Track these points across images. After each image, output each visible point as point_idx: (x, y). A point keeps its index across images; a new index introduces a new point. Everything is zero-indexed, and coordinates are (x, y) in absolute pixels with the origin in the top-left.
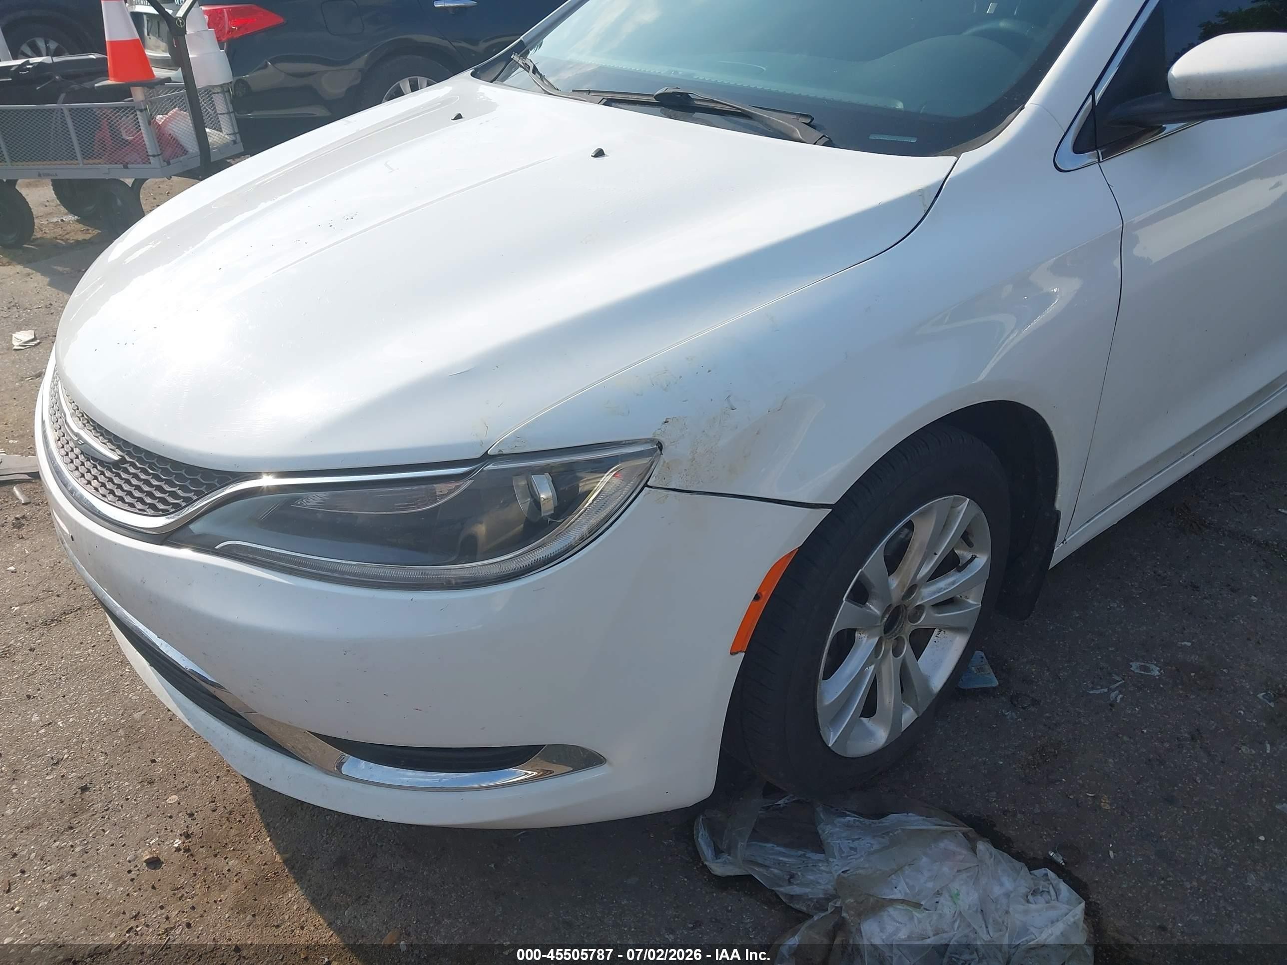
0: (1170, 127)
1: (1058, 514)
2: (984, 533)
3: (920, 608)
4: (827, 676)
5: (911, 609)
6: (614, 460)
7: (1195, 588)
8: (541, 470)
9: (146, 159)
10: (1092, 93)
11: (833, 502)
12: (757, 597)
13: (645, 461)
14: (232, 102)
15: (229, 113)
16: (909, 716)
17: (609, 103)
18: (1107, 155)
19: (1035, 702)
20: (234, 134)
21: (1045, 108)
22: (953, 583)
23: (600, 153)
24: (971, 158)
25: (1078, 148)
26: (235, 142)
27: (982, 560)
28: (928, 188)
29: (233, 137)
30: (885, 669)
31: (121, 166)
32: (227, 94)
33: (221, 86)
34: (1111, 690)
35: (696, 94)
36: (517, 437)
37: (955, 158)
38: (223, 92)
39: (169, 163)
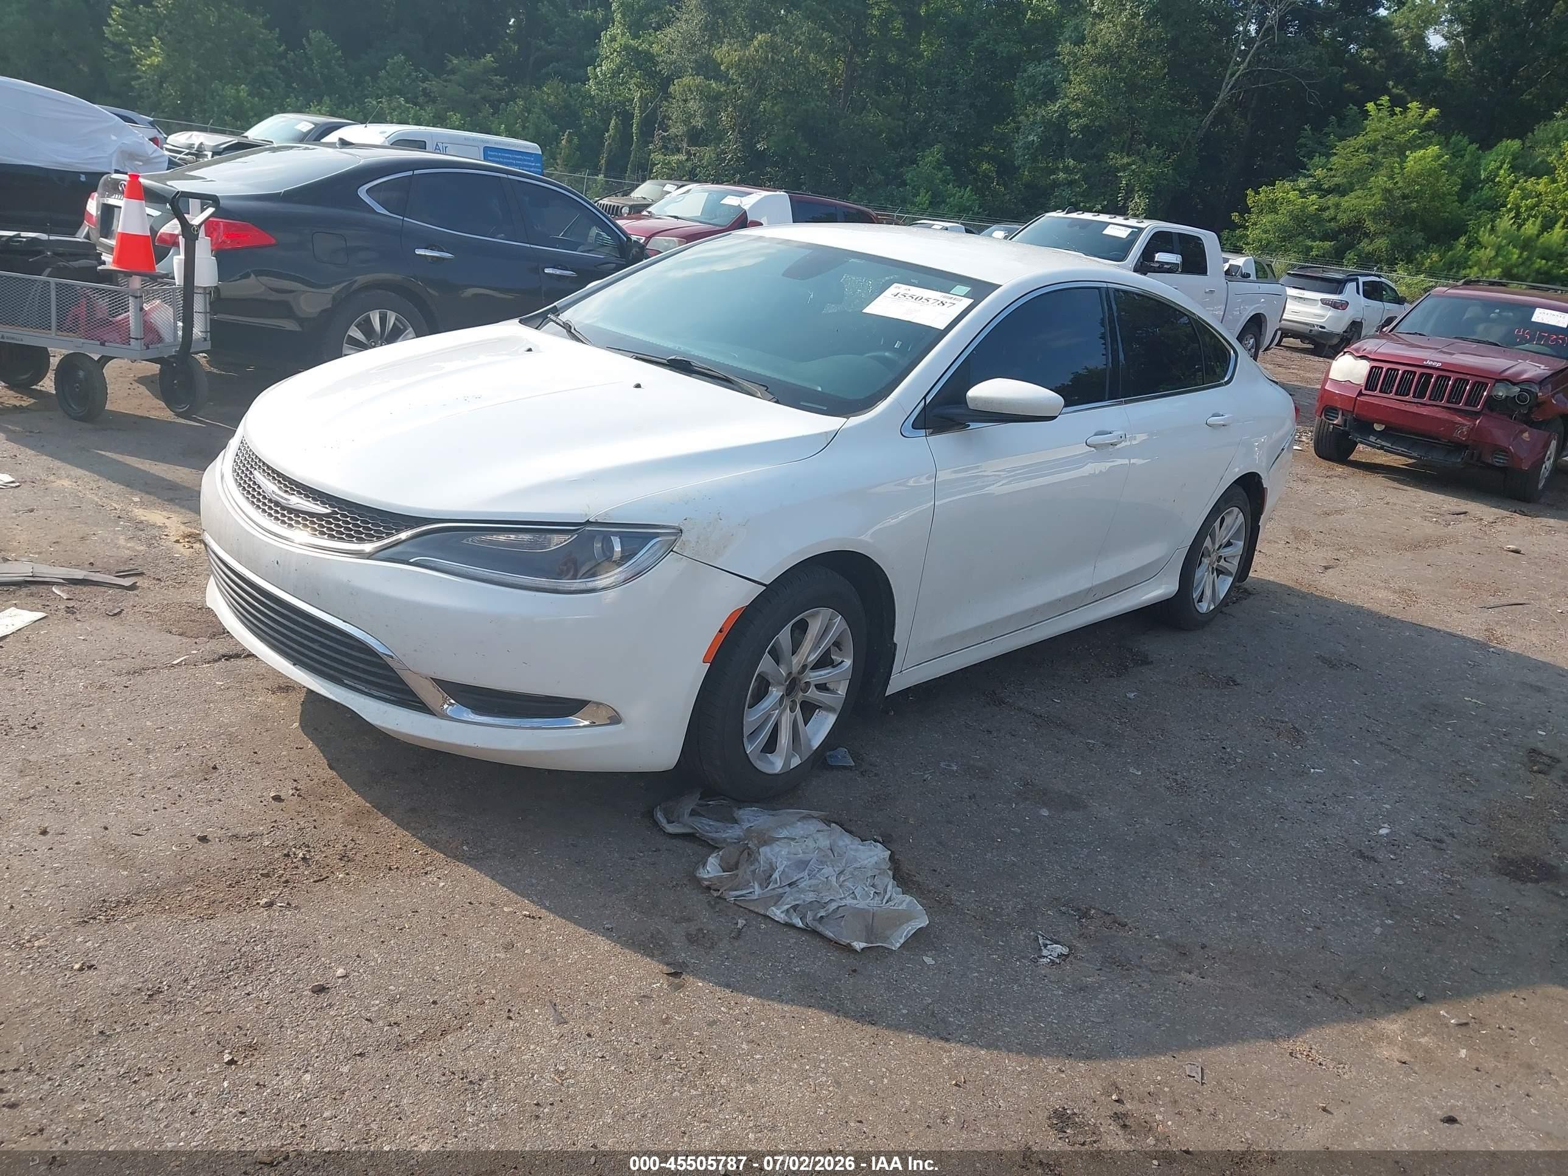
0: (973, 425)
1: (895, 645)
2: (849, 645)
3: (808, 684)
4: (750, 707)
5: (802, 684)
6: (657, 535)
7: (990, 732)
8: (615, 534)
9: (127, 340)
10: (925, 398)
11: (767, 583)
12: (720, 631)
13: (673, 538)
14: (210, 304)
15: (206, 313)
16: (796, 761)
17: (637, 358)
18: (932, 434)
19: (876, 775)
20: (206, 332)
21: (898, 402)
22: (829, 673)
23: (638, 386)
24: (855, 421)
25: (915, 426)
26: (205, 339)
27: (848, 663)
28: (831, 432)
29: (204, 335)
30: (784, 719)
31: (99, 343)
32: (208, 296)
33: (205, 288)
34: (925, 774)
35: (694, 362)
36: (606, 513)
37: (845, 419)
38: (205, 294)
39: (148, 348)
